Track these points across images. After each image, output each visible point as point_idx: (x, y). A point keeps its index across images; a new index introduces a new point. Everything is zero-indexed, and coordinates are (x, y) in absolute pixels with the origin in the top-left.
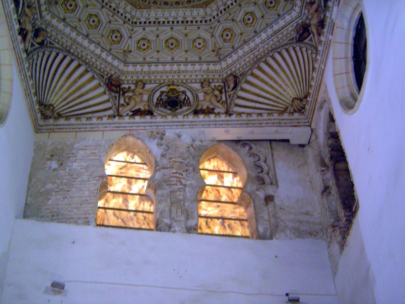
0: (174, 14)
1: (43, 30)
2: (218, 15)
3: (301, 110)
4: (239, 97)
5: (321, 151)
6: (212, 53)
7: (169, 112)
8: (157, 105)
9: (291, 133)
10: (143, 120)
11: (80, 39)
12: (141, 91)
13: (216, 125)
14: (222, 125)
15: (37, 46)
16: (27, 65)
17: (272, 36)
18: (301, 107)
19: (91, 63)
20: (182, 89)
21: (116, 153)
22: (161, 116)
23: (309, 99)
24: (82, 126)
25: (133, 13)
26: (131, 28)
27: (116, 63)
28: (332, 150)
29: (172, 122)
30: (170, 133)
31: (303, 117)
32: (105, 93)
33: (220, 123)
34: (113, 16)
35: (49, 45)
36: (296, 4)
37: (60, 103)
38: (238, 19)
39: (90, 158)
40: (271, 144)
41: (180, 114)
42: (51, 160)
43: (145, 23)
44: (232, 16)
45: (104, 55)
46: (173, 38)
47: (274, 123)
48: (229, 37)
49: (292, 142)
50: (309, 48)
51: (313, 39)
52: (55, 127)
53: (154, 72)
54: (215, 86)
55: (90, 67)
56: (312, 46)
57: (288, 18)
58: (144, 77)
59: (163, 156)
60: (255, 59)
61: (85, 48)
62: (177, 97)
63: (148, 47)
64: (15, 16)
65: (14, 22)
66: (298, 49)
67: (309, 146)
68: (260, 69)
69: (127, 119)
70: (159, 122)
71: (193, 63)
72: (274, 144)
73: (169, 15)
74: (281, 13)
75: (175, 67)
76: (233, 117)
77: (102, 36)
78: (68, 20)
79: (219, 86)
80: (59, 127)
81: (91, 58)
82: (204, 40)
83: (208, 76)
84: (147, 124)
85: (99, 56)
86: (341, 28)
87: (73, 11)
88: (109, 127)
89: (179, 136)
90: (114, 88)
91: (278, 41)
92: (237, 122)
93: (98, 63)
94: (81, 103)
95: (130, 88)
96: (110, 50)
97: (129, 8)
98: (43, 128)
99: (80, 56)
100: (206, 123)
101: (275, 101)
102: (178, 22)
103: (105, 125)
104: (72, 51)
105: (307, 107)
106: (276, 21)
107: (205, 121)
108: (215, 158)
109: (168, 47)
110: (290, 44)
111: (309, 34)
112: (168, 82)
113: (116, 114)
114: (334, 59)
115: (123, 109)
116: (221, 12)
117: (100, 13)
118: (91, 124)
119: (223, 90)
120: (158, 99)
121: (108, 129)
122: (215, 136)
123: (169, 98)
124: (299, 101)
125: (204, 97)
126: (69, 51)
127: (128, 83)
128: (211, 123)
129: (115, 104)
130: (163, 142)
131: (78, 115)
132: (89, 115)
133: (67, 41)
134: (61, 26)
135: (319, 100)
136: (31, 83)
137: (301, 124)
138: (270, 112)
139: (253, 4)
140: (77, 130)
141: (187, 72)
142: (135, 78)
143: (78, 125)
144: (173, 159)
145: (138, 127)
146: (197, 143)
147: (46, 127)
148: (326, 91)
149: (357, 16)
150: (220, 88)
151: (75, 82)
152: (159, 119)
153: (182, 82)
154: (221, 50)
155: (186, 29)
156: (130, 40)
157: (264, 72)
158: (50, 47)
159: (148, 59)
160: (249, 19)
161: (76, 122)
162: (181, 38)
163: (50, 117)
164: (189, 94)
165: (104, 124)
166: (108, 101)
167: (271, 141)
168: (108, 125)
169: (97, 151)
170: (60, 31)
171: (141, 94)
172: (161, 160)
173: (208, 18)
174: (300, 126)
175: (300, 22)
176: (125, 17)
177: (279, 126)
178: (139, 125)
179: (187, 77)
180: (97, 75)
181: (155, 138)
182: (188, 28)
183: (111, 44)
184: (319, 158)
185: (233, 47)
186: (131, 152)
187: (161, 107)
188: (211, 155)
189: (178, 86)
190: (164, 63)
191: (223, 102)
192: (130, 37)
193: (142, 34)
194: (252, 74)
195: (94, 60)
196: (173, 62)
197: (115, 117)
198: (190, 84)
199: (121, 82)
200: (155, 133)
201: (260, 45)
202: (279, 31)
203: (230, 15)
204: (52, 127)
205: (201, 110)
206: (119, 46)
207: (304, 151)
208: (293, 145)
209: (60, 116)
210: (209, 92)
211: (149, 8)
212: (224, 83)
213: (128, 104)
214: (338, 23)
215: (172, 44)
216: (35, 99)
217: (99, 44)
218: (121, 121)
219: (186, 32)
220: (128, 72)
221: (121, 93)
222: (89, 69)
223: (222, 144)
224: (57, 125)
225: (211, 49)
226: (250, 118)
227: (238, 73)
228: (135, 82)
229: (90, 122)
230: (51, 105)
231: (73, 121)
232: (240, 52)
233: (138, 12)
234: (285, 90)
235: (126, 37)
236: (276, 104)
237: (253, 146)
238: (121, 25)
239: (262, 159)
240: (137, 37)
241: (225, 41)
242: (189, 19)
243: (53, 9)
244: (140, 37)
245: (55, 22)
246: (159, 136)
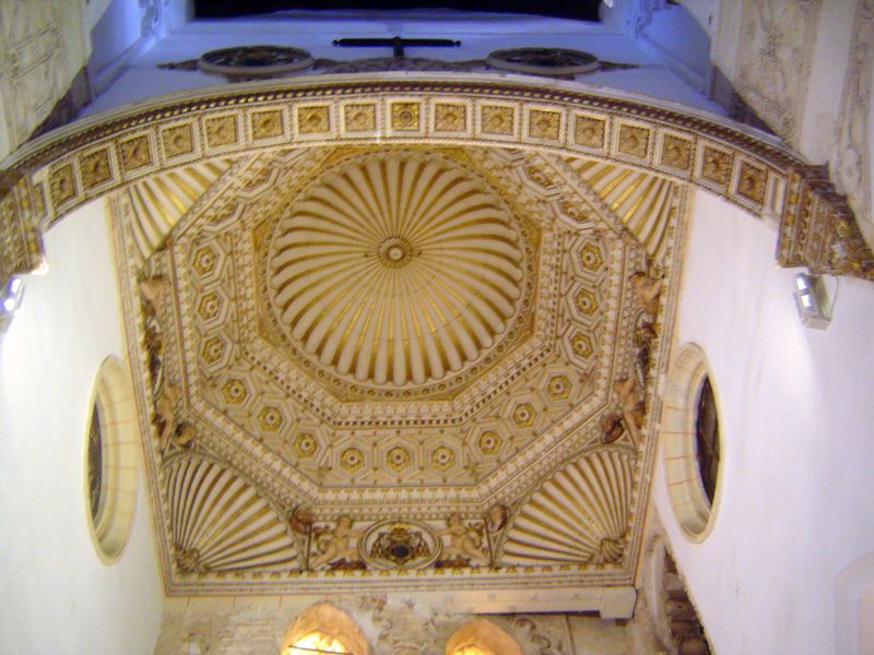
0: (401, 409)
1: (190, 425)
2: (472, 410)
3: (616, 559)
4: (511, 540)
5: (654, 627)
6: (464, 471)
7: (394, 564)
8: (373, 554)
9: (601, 599)
10: (348, 577)
11: (249, 444)
12: (346, 532)
13: (472, 585)
14: (483, 585)
15: (179, 449)
16: (161, 477)
17: (562, 438)
18: (616, 553)
19: (265, 485)
20: (415, 529)
21: (300, 635)
22: (379, 572)
23: (629, 538)
24: (244, 587)
25: (336, 408)
26: (332, 431)
27: (306, 486)
28: (673, 621)
29: (397, 581)
30: (394, 601)
31: (621, 570)
32: (285, 533)
33: (480, 582)
34: (303, 411)
35: (198, 449)
36: (598, 385)
37: (210, 550)
38: (506, 416)
39: (257, 639)
40: (567, 620)
41: (413, 567)
42: (190, 641)
43: (355, 423)
44: (495, 411)
45: (286, 472)
46: (400, 448)
47: (571, 581)
48: (491, 445)
49: (605, 615)
50: (622, 451)
51: (629, 438)
52: (201, 588)
53: (367, 502)
54: (470, 524)
55: (263, 490)
56: (628, 448)
57: (586, 409)
58: (351, 509)
59: (383, 637)
60: (536, 477)
61: (256, 458)
62: (407, 542)
63: (359, 462)
64: (148, 393)
65: (147, 402)
66: (605, 455)
67: (634, 622)
68: (545, 493)
69: (321, 576)
70: (377, 581)
71: (433, 487)
72: (572, 618)
73: (392, 412)
74: (575, 402)
75: (404, 494)
76: (502, 572)
77: (286, 442)
78: (231, 414)
79: (477, 524)
80: (206, 588)
81: (266, 475)
82: (451, 451)
83: (458, 508)
84: (355, 585)
85: (279, 474)
86: (673, 408)
87: (240, 399)
88: (292, 589)
89: (410, 605)
90: (301, 526)
91: (572, 447)
92: (508, 581)
93: (277, 485)
94: (245, 550)
95: (327, 527)
96: (297, 464)
97: (330, 400)
98: (180, 588)
99: (247, 472)
100: (457, 582)
101: (571, 547)
102: (408, 422)
103: (284, 586)
104: (235, 462)
105: (626, 553)
106: (566, 415)
107: (454, 579)
108: (473, 648)
109: (392, 462)
110: (592, 448)
111: (622, 431)
112: (392, 517)
113: (303, 567)
114: (667, 459)
115: (315, 561)
116: (478, 406)
117: (283, 405)
118: (261, 584)
119: (484, 531)
120: (374, 545)
121: (289, 591)
122: (472, 605)
123: (394, 542)
124: (611, 544)
125: (452, 540)
126: (230, 463)
127: (324, 520)
128: (466, 582)
129: (302, 553)
130: (383, 614)
131: (238, 569)
132: (257, 570)
133: (228, 446)
134: (220, 421)
135: (646, 537)
136: (165, 507)
137: (618, 582)
138: (563, 563)
139: (529, 391)
140: (237, 593)
141: (423, 501)
142: (337, 511)
143: (238, 584)
144: (400, 643)
145: (340, 588)
146: (441, 618)
147: (184, 588)
148: (657, 519)
149: (698, 385)
150: (478, 527)
151: (237, 514)
152: (376, 576)
153: (415, 518)
154: (480, 466)
155: (420, 433)
156: (329, 450)
157: (550, 497)
158: (200, 454)
159: (358, 481)
160: (523, 415)
161: (236, 580)
162: (412, 447)
163: (193, 571)
164: (427, 537)
165: (282, 584)
166: (291, 546)
167: (568, 614)
168: (289, 586)
169: (269, 628)
170: (217, 429)
171: (346, 536)
172: (378, 645)
173: (457, 416)
174: (615, 586)
175: (607, 413)
176: (323, 414)
177: (581, 586)
178: (343, 585)
179: (424, 510)
180: (275, 504)
181: (369, 608)
182: (424, 431)
183: (300, 457)
184: (651, 638)
185: (498, 461)
186: (327, 634)
187: (380, 557)
188: (466, 641)
189: (408, 523)
190: (385, 488)
191: (483, 550)
192: (331, 446)
193: (350, 441)
194: (532, 502)
195: (269, 479)
196: (400, 485)
197: (301, 572)
198: (428, 522)
199: (313, 518)
200: (369, 600)
201: (543, 453)
202: (573, 429)
203: (493, 409)
204: (195, 587)
205: (447, 561)
206: (311, 459)
207: (624, 633)
208: (607, 622)
209: (208, 569)
210: (460, 533)
211: (362, 400)
212: (485, 519)
213: (324, 553)
214: (668, 400)
215: (398, 457)
216: (169, 537)
217: (279, 454)
218: (313, 578)
219: (420, 437)
220: (325, 502)
221: (313, 535)
222: (261, 494)
223: (485, 621)
224: (203, 584)
225: (462, 465)
226: (532, 574)
227: (508, 502)
228: (335, 518)
229: (258, 580)
230: (194, 550)
231: (230, 578)
232: (511, 468)
233: (343, 408)
234: (587, 528)
235: (324, 445)
236: (573, 551)
237: (537, 623)
238: (315, 426)
239: (554, 644)
240: (341, 446)
241: (485, 451)
242: (427, 418)
243: (209, 394)
244: (346, 445)
245: (209, 414)
246: (376, 605)
